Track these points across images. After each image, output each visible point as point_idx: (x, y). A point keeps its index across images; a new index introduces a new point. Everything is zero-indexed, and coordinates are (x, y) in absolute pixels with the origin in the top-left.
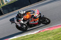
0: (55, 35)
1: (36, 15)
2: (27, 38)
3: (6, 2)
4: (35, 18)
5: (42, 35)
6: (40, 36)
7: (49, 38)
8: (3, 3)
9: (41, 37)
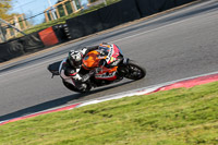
0: (196, 101)
1: (111, 59)
2: (124, 106)
3: (79, 7)
4: (109, 66)
5: (164, 100)
6: (159, 102)
7: (180, 108)
8: (70, 11)
9: (161, 105)
